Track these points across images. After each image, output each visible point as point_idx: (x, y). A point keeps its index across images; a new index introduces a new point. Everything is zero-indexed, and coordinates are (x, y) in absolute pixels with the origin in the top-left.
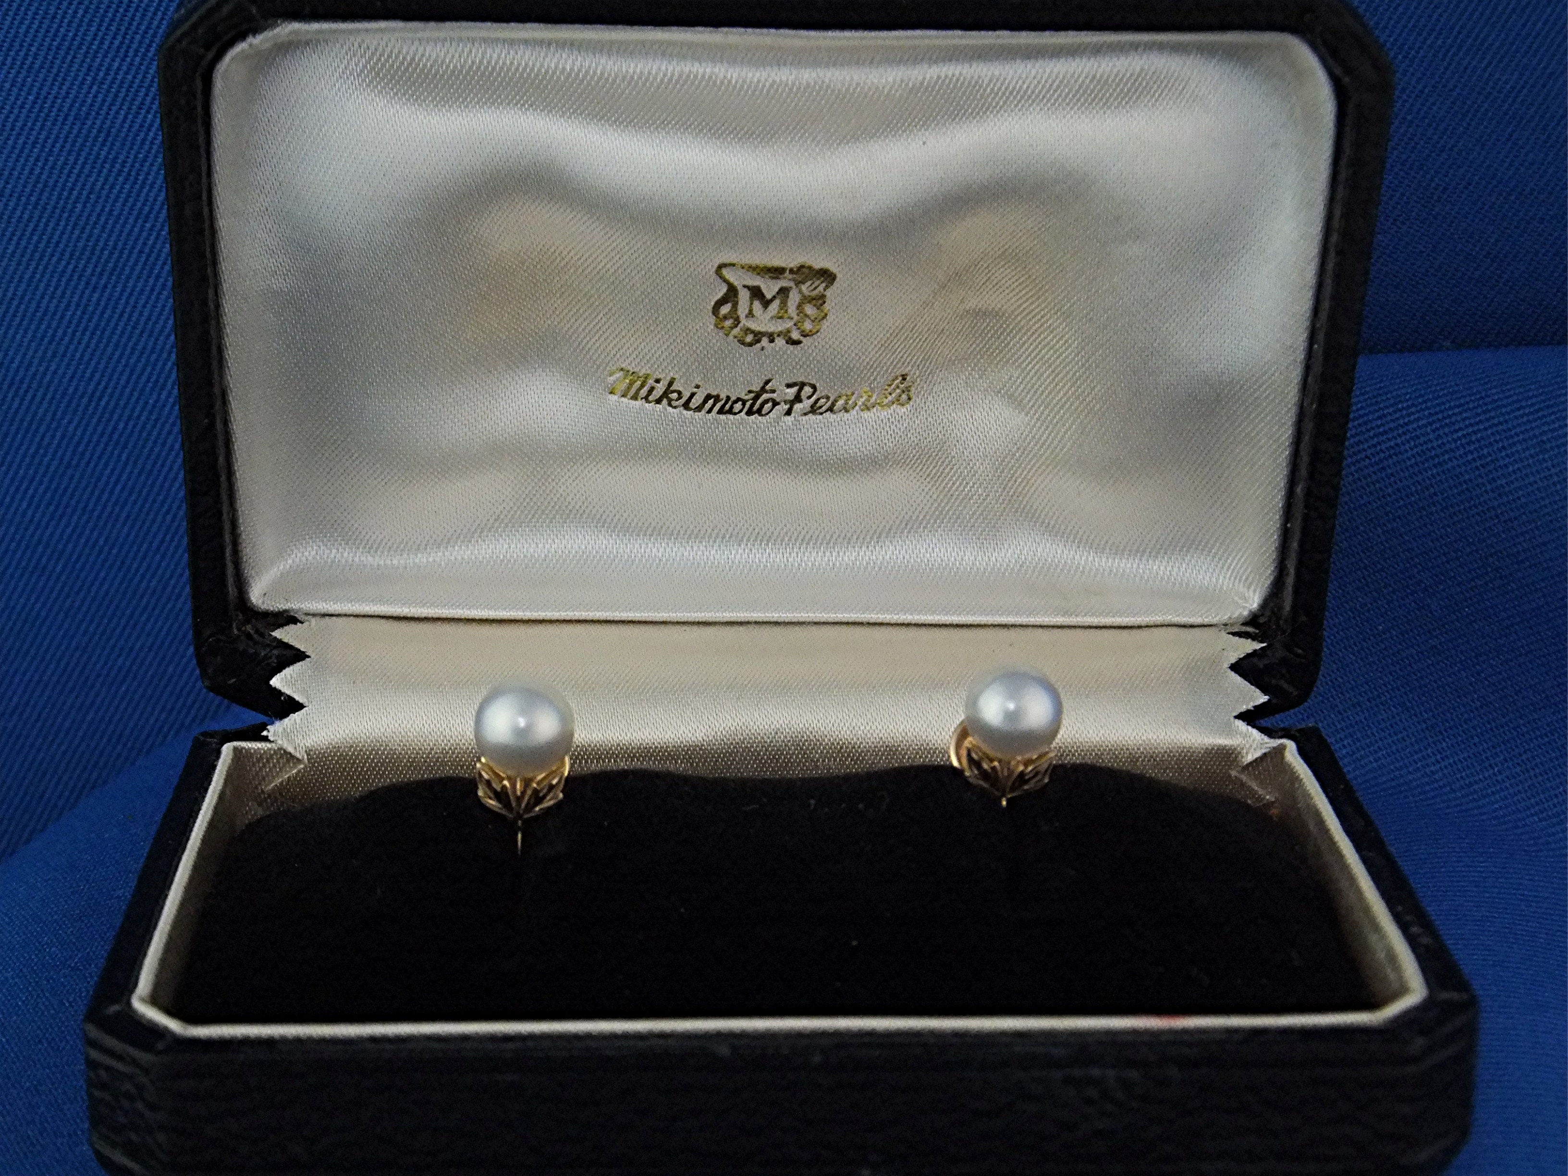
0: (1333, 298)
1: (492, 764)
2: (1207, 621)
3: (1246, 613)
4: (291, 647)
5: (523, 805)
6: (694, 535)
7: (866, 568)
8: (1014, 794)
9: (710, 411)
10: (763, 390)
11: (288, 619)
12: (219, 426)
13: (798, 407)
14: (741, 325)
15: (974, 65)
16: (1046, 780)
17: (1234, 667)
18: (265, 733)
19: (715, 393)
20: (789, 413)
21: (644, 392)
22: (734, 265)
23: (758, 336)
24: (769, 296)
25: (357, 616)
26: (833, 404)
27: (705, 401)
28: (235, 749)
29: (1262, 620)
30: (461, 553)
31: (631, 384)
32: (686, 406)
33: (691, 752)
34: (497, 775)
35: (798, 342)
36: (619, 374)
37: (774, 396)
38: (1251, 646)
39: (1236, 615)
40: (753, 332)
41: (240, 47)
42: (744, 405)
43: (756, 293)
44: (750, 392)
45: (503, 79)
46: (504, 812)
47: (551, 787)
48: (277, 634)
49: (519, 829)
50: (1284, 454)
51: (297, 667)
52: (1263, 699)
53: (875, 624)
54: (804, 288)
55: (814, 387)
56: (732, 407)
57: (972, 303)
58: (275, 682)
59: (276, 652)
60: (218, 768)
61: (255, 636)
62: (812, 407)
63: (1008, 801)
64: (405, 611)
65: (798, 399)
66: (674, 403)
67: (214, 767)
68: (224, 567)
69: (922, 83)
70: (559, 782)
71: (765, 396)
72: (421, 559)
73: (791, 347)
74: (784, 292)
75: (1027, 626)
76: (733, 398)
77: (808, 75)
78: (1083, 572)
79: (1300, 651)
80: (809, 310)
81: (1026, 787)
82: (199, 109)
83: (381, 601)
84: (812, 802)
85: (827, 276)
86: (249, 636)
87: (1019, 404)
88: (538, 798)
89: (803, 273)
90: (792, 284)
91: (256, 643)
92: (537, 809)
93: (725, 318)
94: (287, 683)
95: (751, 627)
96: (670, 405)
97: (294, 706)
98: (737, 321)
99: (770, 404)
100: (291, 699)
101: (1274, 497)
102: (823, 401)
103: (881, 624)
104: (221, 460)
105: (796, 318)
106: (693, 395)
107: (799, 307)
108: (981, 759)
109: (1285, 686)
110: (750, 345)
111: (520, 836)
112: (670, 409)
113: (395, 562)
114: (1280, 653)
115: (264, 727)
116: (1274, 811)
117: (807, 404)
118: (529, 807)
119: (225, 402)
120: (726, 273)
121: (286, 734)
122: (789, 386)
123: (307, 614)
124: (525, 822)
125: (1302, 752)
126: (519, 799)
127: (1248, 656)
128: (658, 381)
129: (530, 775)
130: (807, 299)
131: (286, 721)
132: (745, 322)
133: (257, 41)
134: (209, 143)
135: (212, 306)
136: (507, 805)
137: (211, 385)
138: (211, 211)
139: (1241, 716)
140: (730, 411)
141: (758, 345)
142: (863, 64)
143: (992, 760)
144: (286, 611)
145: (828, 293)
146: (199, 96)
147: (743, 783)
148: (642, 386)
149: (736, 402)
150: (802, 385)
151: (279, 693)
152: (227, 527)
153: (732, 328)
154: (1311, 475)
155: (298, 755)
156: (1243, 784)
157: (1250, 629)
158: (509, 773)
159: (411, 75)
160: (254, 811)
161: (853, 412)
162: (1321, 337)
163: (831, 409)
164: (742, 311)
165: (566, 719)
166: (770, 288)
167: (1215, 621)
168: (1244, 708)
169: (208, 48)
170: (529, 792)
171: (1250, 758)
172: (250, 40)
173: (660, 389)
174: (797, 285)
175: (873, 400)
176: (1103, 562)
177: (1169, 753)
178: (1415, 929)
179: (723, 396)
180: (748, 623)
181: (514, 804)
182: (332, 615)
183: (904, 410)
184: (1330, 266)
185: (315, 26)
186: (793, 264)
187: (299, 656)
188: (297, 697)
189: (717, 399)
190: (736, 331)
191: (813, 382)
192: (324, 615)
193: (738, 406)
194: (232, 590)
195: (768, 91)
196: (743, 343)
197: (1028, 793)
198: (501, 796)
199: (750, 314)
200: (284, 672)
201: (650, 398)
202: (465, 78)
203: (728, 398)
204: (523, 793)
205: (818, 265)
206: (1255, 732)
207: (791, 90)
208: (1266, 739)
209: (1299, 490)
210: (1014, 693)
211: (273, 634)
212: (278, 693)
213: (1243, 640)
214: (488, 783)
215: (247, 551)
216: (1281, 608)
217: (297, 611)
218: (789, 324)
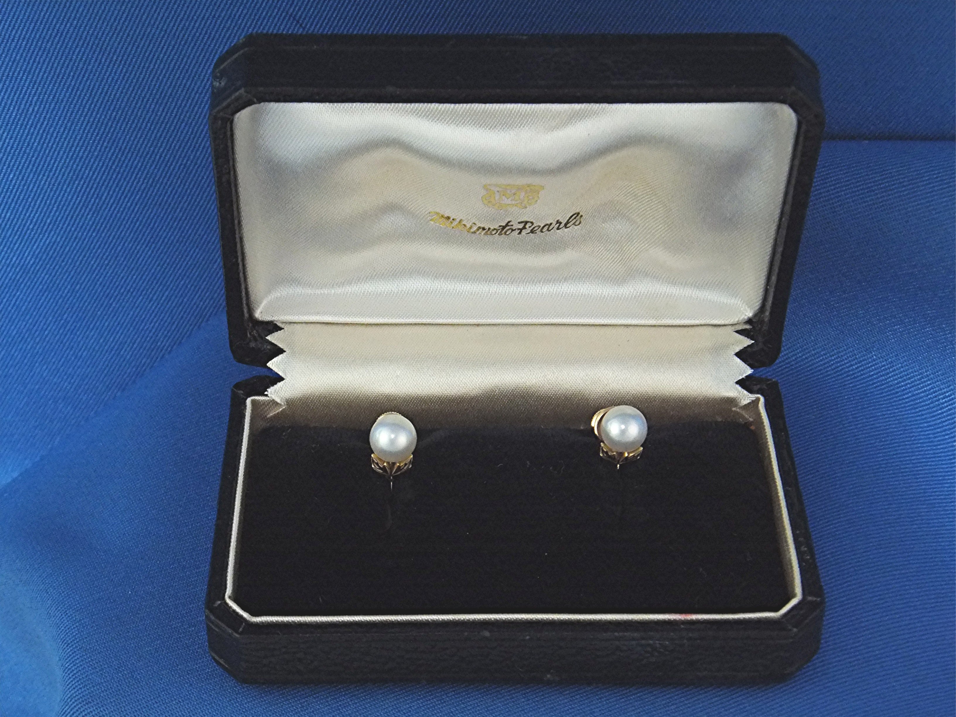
1: (379, 457)
3: (746, 317)
4: (276, 346)
5: (393, 472)
9: (480, 234)
10: (507, 225)
11: (275, 327)
13: (524, 231)
17: (739, 354)
18: (266, 393)
19: (482, 226)
20: (520, 233)
21: (447, 224)
26: (542, 229)
27: (478, 230)
28: (253, 402)
29: (754, 322)
32: (469, 231)
34: (381, 460)
36: (435, 216)
37: (512, 227)
38: (748, 342)
39: (741, 319)
42: (497, 231)
44: (500, 226)
46: (384, 474)
47: (406, 464)
48: (269, 338)
49: (391, 481)
51: (280, 356)
52: (750, 371)
55: (532, 224)
56: (491, 232)
58: (270, 364)
59: (269, 347)
61: (259, 339)
62: (531, 231)
63: (620, 466)
65: (524, 228)
66: (462, 230)
71: (508, 227)
75: (637, 326)
76: (492, 228)
79: (770, 346)
86: (255, 337)
88: (400, 469)
91: (259, 343)
92: (399, 472)
94: (276, 366)
97: (279, 378)
99: (510, 231)
100: (277, 374)
102: (537, 228)
106: (472, 227)
108: (608, 451)
111: (392, 484)
114: (761, 346)
115: (265, 390)
116: (753, 427)
117: (529, 230)
120: (489, 187)
121: (275, 392)
122: (519, 223)
125: (766, 403)
126: (391, 469)
127: (745, 348)
128: (454, 220)
131: (275, 386)
136: (386, 472)
139: (738, 382)
140: (490, 234)
144: (272, 321)
148: (446, 221)
149: (493, 230)
150: (526, 222)
155: (281, 403)
156: (738, 413)
161: (552, 231)
163: (540, 231)
168: (740, 377)
170: (395, 467)
171: (744, 403)
173: (455, 223)
178: (804, 549)
179: (487, 227)
181: (388, 471)
183: (577, 227)
187: (281, 351)
188: (281, 374)
189: (484, 229)
191: (532, 220)
193: (495, 232)
198: (383, 469)
200: (274, 359)
201: (450, 226)
203: (489, 228)
206: (745, 390)
208: (749, 394)
211: (267, 338)
212: (271, 371)
213: (743, 337)
214: (377, 464)
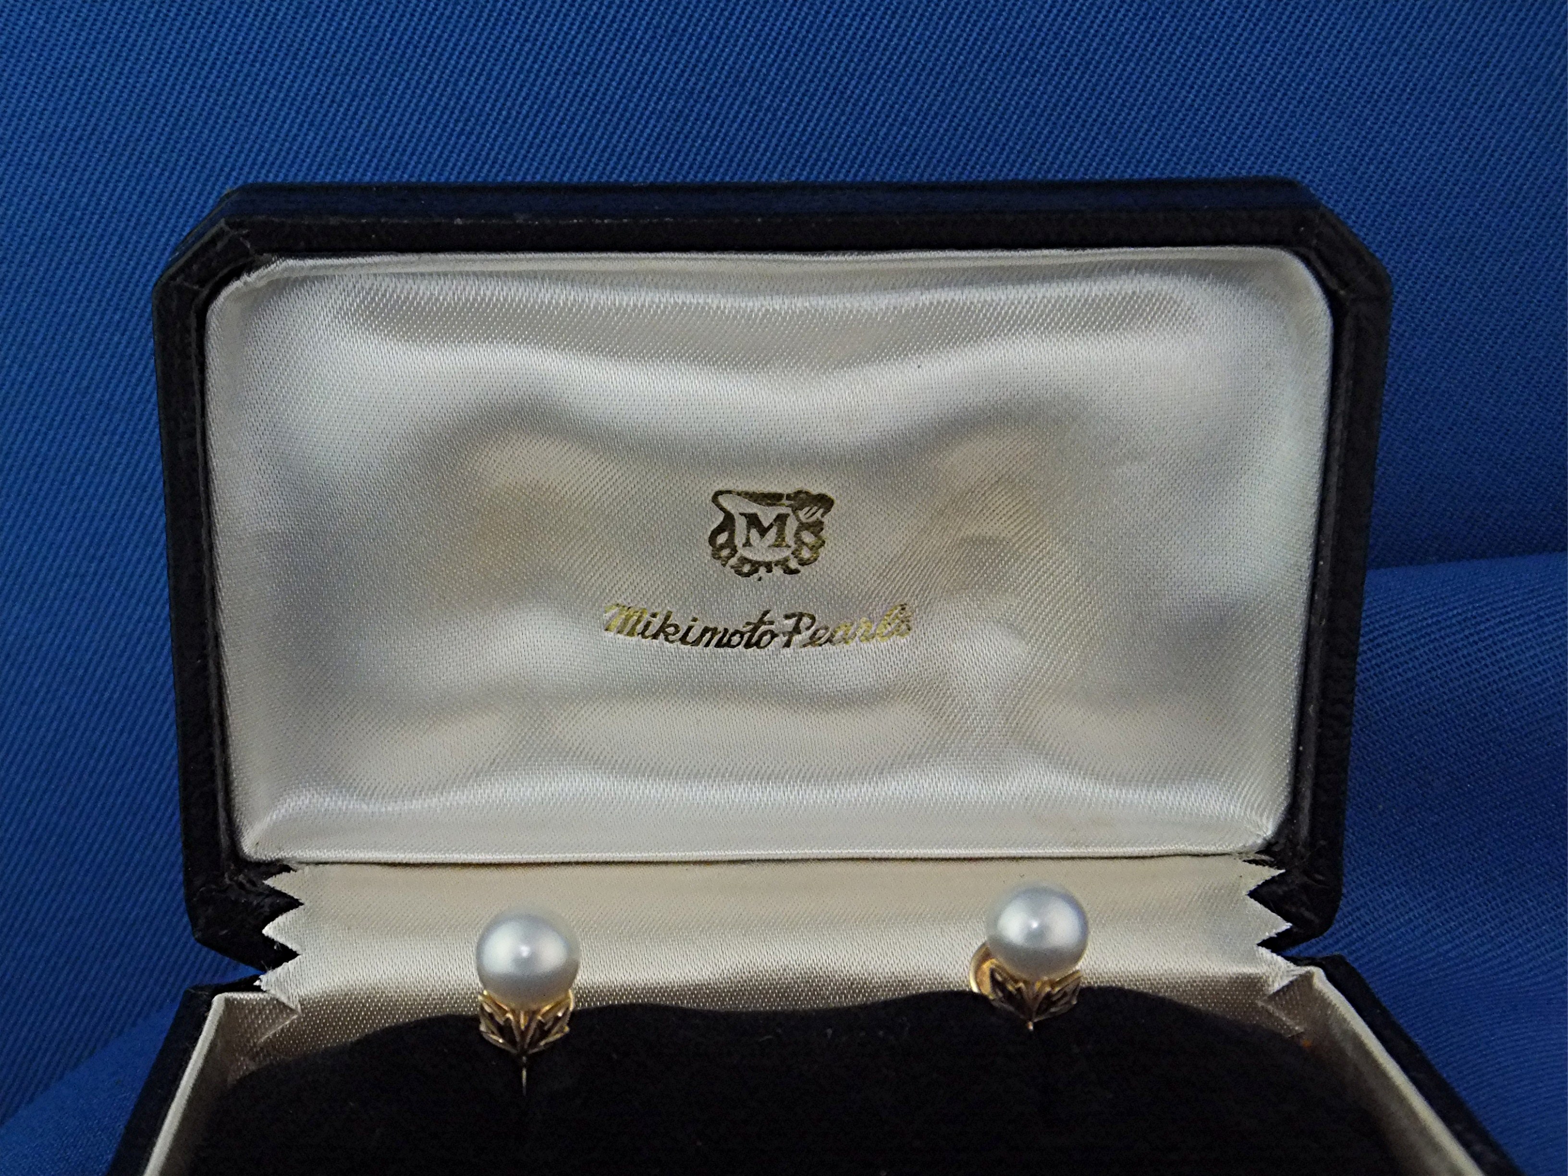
0: (1338, 511)
1: (495, 996)
2: (1220, 850)
3: (1260, 841)
4: (284, 895)
5: (528, 1040)
6: (695, 775)
7: (869, 804)
8: (1042, 1018)
9: (707, 645)
10: (761, 622)
11: (281, 867)
12: (212, 669)
13: (797, 638)
14: (738, 555)
15: (966, 291)
16: (1074, 1002)
17: (1253, 894)
18: (257, 983)
19: (711, 626)
20: (788, 644)
21: (640, 627)
22: (730, 492)
23: (756, 566)
24: (766, 524)
25: (352, 863)
26: (832, 636)
27: (702, 635)
28: (227, 1001)
29: (1276, 849)
30: (458, 798)
31: (627, 620)
32: (683, 640)
33: (697, 991)
34: (500, 1008)
35: (796, 572)
36: (616, 610)
37: (772, 627)
38: (1268, 873)
39: (1250, 842)
40: (749, 561)
41: (236, 285)
42: (742, 637)
43: (753, 521)
44: (748, 624)
45: (497, 315)
46: (508, 1048)
47: (557, 1019)
48: (270, 882)
49: (524, 1065)
50: (1292, 676)
51: (291, 914)
52: (1286, 926)
53: (880, 860)
54: (801, 514)
55: (813, 618)
56: (729, 640)
57: (971, 530)
58: (268, 931)
59: (268, 901)
60: (209, 1018)
61: (248, 886)
62: (811, 638)
63: (1035, 1025)
64: (400, 857)
65: (796, 630)
66: (671, 638)
67: (205, 1018)
68: (216, 812)
69: (914, 310)
70: (564, 1014)
71: (763, 628)
72: (416, 805)
73: (788, 577)
74: (781, 519)
75: (1037, 858)
76: (731, 631)
77: (800, 303)
78: (1089, 805)
79: (1320, 877)
80: (808, 537)
81: (1053, 1010)
82: (194, 346)
83: (375, 847)
84: (829, 1031)
85: (825, 502)
86: (241, 886)
87: (1020, 633)
88: (543, 1031)
89: (801, 499)
90: (789, 511)
91: (249, 892)
92: (542, 1043)
93: (722, 547)
94: (280, 930)
95: (754, 865)
96: (667, 639)
97: (288, 954)
98: (734, 551)
99: (768, 637)
100: (283, 947)
101: (1284, 720)
102: (822, 632)
103: (886, 859)
104: (214, 703)
105: (794, 546)
106: (690, 629)
107: (797, 534)
108: (1005, 979)
109: (1307, 914)
110: (748, 575)
111: (524, 1073)
112: (667, 644)
113: (390, 809)
114: (1299, 879)
115: (257, 978)
116: (1305, 1042)
117: (806, 635)
118: (534, 1043)
119: (217, 645)
120: (722, 500)
121: (279, 983)
122: (787, 617)
123: (301, 863)
124: (530, 1057)
125: (1331, 978)
126: (523, 1034)
127: (1267, 883)
128: (654, 615)
129: (534, 1007)
130: (803, 526)
131: (279, 970)
132: (742, 552)
133: (250, 279)
134: (203, 382)
135: (205, 547)
136: (510, 1040)
137: (203, 624)
138: (205, 451)
139: (1265, 944)
140: (728, 644)
141: (756, 576)
142: (856, 290)
143: (1016, 981)
144: (278, 860)
145: (825, 520)
146: (194, 334)
147: (755, 1016)
148: (638, 621)
149: (733, 634)
150: (801, 616)
151: (272, 942)
152: (219, 771)
153: (729, 558)
154: (1324, 693)
155: (292, 1006)
156: (1270, 1015)
157: (1264, 857)
158: (513, 1005)
159: (406, 313)
160: (246, 1065)
161: (852, 644)
162: (1327, 552)
163: (829, 640)
164: (739, 541)
165: (572, 948)
166: (767, 515)
167: (1228, 849)
168: (1267, 935)
169: (202, 283)
170: (534, 1025)
171: (1277, 987)
172: (245, 278)
173: (657, 623)
174: (794, 511)
175: (872, 631)
176: (1111, 793)
177: (1192, 982)
178: (1478, 1148)
179: (721, 629)
180: (752, 861)
181: (518, 1039)
182: (326, 863)
183: (903, 640)
184: (1333, 480)
185: (310, 262)
186: (790, 490)
187: (292, 903)
188: (290, 945)
189: (715, 631)
190: (733, 561)
191: (812, 612)
192: (318, 863)
193: (736, 639)
194: (224, 840)
195: (762, 320)
196: (739, 573)
197: (1055, 1017)
198: (504, 1030)
199: (747, 544)
200: (277, 920)
201: (647, 633)
202: (459, 314)
203: (726, 630)
204: (527, 1027)
205: (815, 490)
206: (1280, 959)
207: (784, 319)
208: (1292, 966)
209: (1311, 709)
210: (1035, 912)
211: (267, 882)
212: (270, 942)
213: (1260, 867)
214: (491, 1016)
215: (239, 798)
216: (1296, 833)
217: (289, 860)
218: (787, 553)
